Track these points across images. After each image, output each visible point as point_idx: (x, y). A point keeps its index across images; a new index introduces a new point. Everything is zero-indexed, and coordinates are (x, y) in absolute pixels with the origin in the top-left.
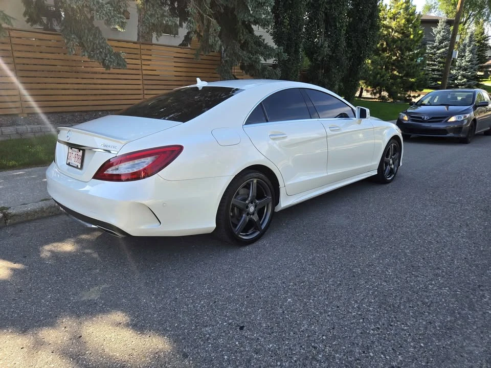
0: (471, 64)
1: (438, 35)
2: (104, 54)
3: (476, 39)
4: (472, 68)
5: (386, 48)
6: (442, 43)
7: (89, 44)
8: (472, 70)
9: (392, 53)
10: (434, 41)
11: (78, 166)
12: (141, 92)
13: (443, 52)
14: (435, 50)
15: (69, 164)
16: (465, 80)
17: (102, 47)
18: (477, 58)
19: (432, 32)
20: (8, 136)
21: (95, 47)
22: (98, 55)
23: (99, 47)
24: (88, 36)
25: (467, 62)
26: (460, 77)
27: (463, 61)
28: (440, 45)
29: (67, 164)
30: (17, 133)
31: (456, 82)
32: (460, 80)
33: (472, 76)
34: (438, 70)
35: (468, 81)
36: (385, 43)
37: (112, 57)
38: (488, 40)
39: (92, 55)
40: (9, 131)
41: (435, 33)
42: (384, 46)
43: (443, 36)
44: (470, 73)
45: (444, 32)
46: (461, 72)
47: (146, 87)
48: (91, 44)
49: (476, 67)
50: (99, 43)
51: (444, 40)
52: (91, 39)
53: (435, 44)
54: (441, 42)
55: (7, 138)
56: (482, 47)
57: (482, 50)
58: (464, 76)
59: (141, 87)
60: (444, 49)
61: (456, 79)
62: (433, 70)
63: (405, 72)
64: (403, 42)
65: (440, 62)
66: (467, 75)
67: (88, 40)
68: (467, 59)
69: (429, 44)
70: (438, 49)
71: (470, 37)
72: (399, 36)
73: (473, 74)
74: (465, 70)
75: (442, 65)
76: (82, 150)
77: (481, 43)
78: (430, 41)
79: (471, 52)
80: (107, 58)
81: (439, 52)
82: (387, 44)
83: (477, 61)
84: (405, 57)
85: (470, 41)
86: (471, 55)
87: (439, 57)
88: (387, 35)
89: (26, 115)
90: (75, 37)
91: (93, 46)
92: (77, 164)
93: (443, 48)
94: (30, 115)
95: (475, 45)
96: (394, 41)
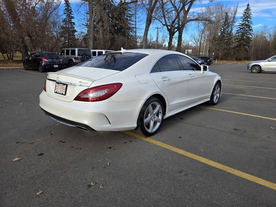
11: (63, 93)
15: (56, 92)
29: (55, 92)
76: (65, 84)
92: (62, 92)
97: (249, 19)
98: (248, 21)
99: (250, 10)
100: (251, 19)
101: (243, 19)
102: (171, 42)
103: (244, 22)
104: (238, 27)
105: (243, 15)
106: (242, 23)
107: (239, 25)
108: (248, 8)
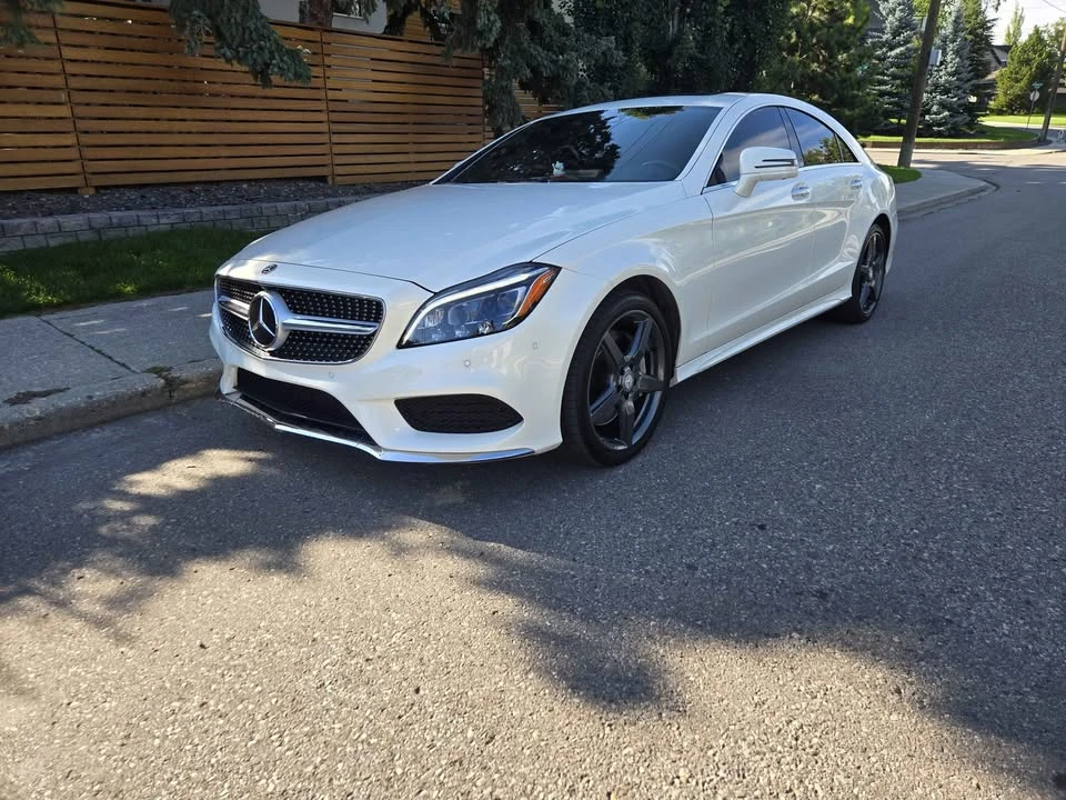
0: (957, 79)
1: (891, 18)
2: (266, 51)
3: (968, 26)
4: (959, 88)
5: (796, 44)
6: (899, 35)
7: (234, 30)
8: (960, 92)
9: (811, 54)
10: (882, 31)
12: (324, 138)
13: (902, 54)
14: (884, 49)
16: (946, 113)
17: (262, 37)
18: (970, 65)
19: (879, 11)
20: (71, 236)
21: (247, 36)
22: (255, 55)
23: (254, 36)
24: (231, 12)
25: (949, 74)
26: (935, 108)
27: (941, 74)
28: (894, 38)
30: (91, 228)
31: (927, 117)
32: (935, 114)
33: (960, 106)
34: (890, 94)
35: (951, 116)
36: (794, 34)
37: (285, 58)
38: (990, 28)
39: (241, 54)
40: (74, 222)
41: (884, 13)
42: (793, 40)
43: (900, 20)
44: (955, 99)
45: (901, 11)
46: (938, 97)
47: (335, 127)
48: (237, 29)
49: (967, 85)
50: (256, 29)
51: (903, 28)
52: (239, 20)
53: (885, 37)
54: (896, 33)
55: (69, 240)
56: (977, 43)
57: (980, 49)
58: (943, 106)
59: (324, 128)
60: (902, 49)
61: (928, 112)
62: (882, 94)
63: (836, 96)
64: (831, 30)
65: (894, 77)
66: (951, 103)
67: (233, 20)
68: (949, 70)
69: (872, 37)
70: (892, 48)
71: (955, 21)
72: (822, 18)
73: (962, 101)
74: (946, 91)
75: (898, 82)
77: (977, 35)
78: (876, 30)
79: (957, 53)
80: (274, 62)
81: (893, 53)
82: (799, 35)
83: (971, 71)
84: (836, 63)
85: (956, 32)
86: (957, 60)
87: (892, 64)
88: (798, 15)
89: (92, 191)
90: (202, 14)
91: (244, 33)
93: (902, 45)
94: (103, 191)
95: (966, 39)
96: (813, 28)
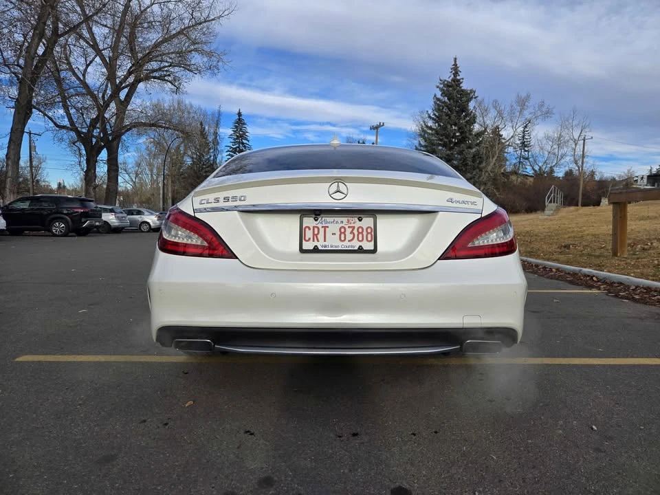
11: (361, 248)
97: (244, 141)
98: (243, 143)
99: (244, 124)
100: (248, 141)
101: (235, 139)
102: (93, 171)
103: (237, 145)
104: (228, 153)
105: (233, 132)
106: (234, 147)
107: (229, 151)
108: (239, 119)
